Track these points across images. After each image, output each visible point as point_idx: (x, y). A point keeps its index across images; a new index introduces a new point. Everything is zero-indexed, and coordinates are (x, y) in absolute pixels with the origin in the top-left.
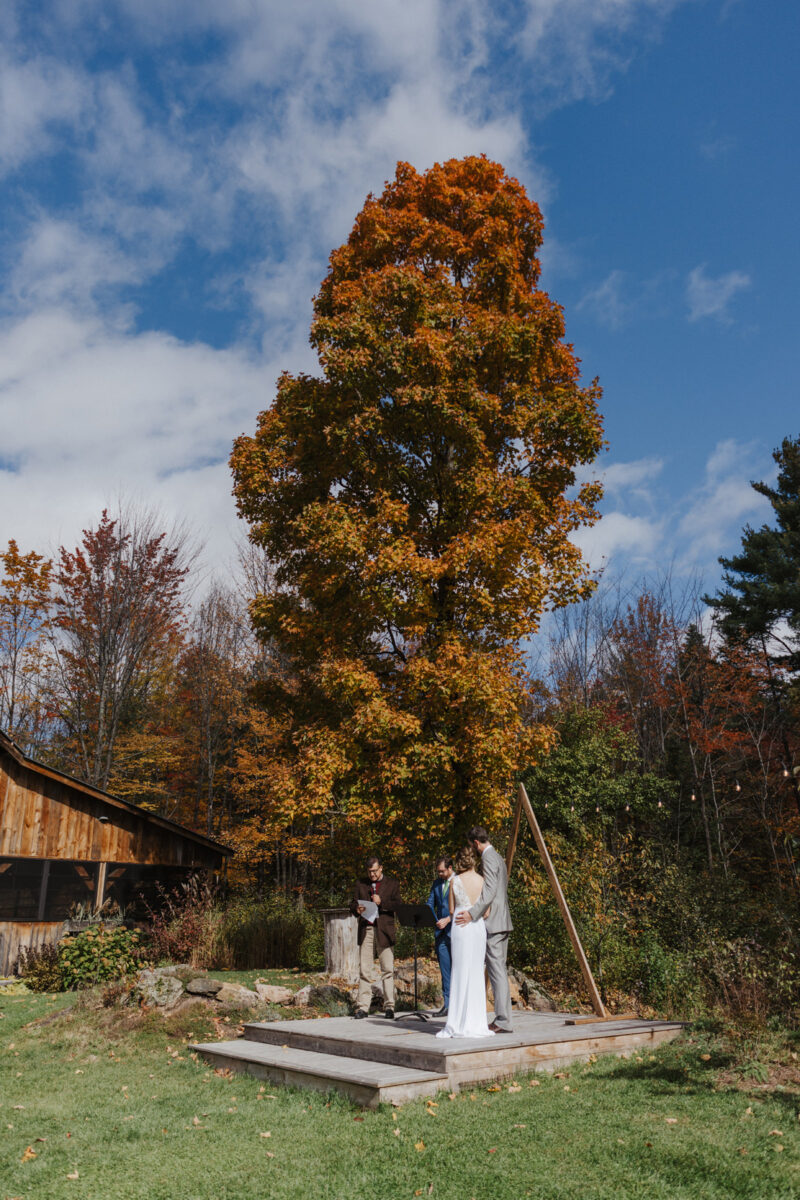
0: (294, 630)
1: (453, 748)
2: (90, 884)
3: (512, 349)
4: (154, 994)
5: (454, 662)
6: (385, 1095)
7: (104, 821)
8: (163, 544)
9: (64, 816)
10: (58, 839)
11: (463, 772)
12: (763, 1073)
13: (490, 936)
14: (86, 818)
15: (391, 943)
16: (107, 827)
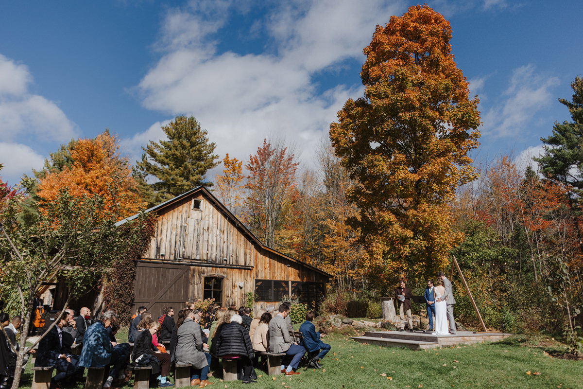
0: (364, 200)
1: (425, 242)
2: (287, 289)
3: (442, 91)
4: (333, 322)
5: (425, 211)
6: (421, 347)
7: (288, 266)
8: (286, 152)
9: (276, 265)
10: (275, 273)
11: (429, 249)
12: (536, 343)
13: (447, 305)
14: (283, 265)
15: (410, 308)
16: (290, 268)
